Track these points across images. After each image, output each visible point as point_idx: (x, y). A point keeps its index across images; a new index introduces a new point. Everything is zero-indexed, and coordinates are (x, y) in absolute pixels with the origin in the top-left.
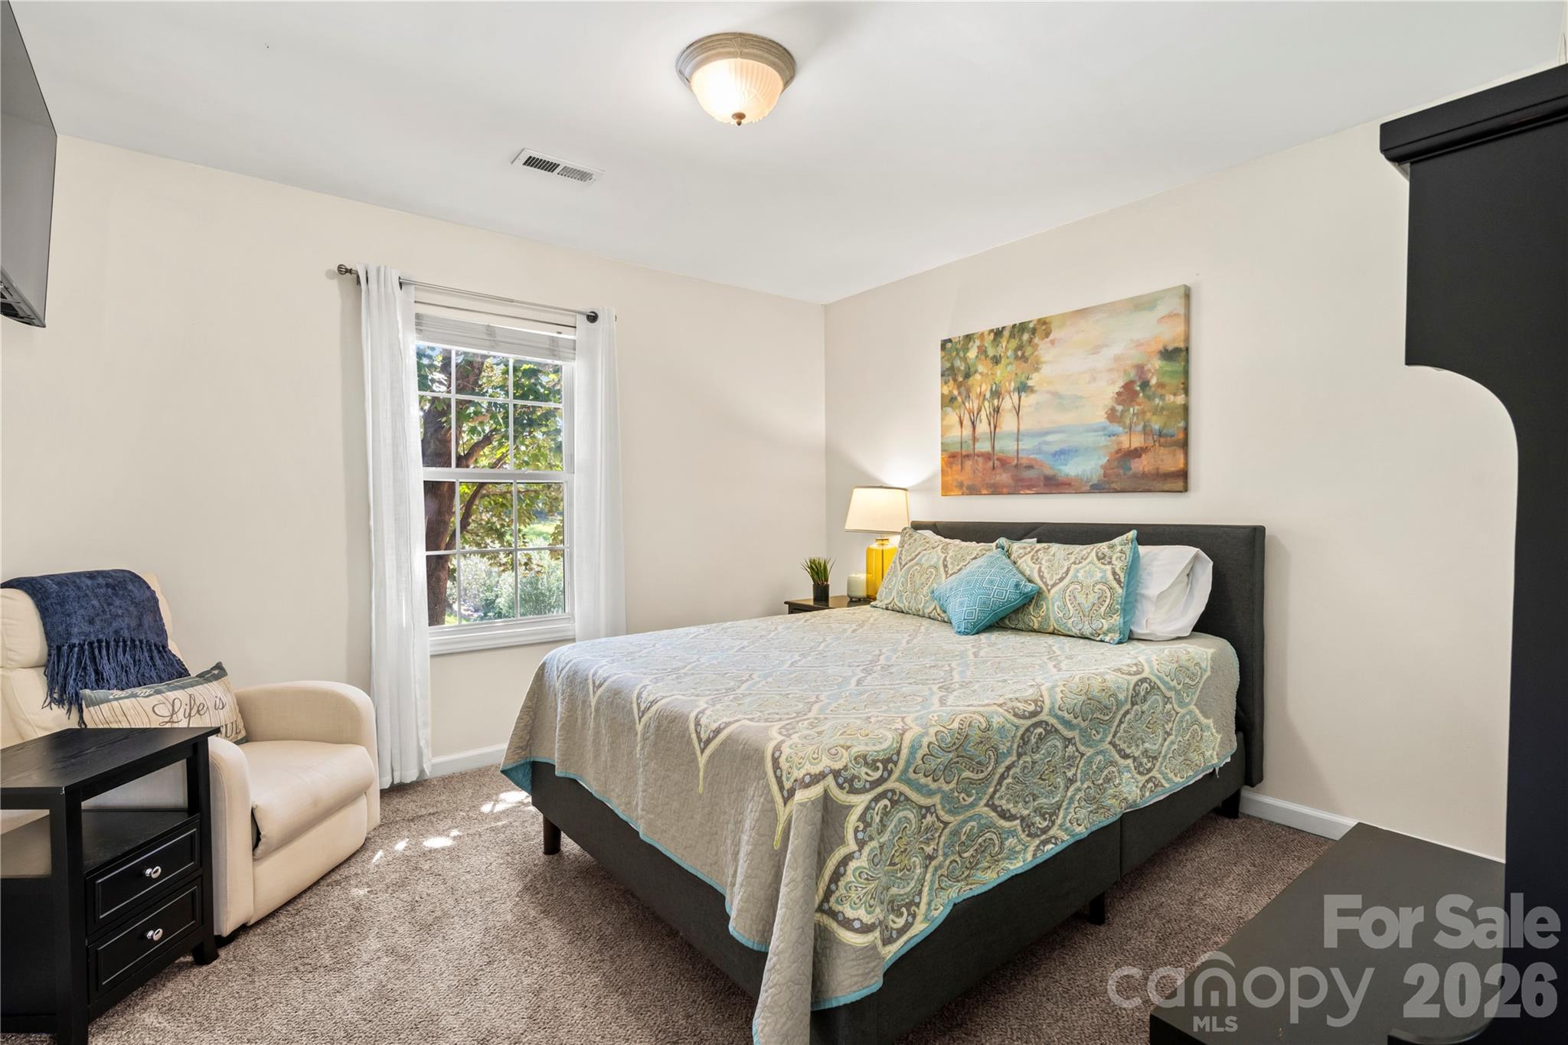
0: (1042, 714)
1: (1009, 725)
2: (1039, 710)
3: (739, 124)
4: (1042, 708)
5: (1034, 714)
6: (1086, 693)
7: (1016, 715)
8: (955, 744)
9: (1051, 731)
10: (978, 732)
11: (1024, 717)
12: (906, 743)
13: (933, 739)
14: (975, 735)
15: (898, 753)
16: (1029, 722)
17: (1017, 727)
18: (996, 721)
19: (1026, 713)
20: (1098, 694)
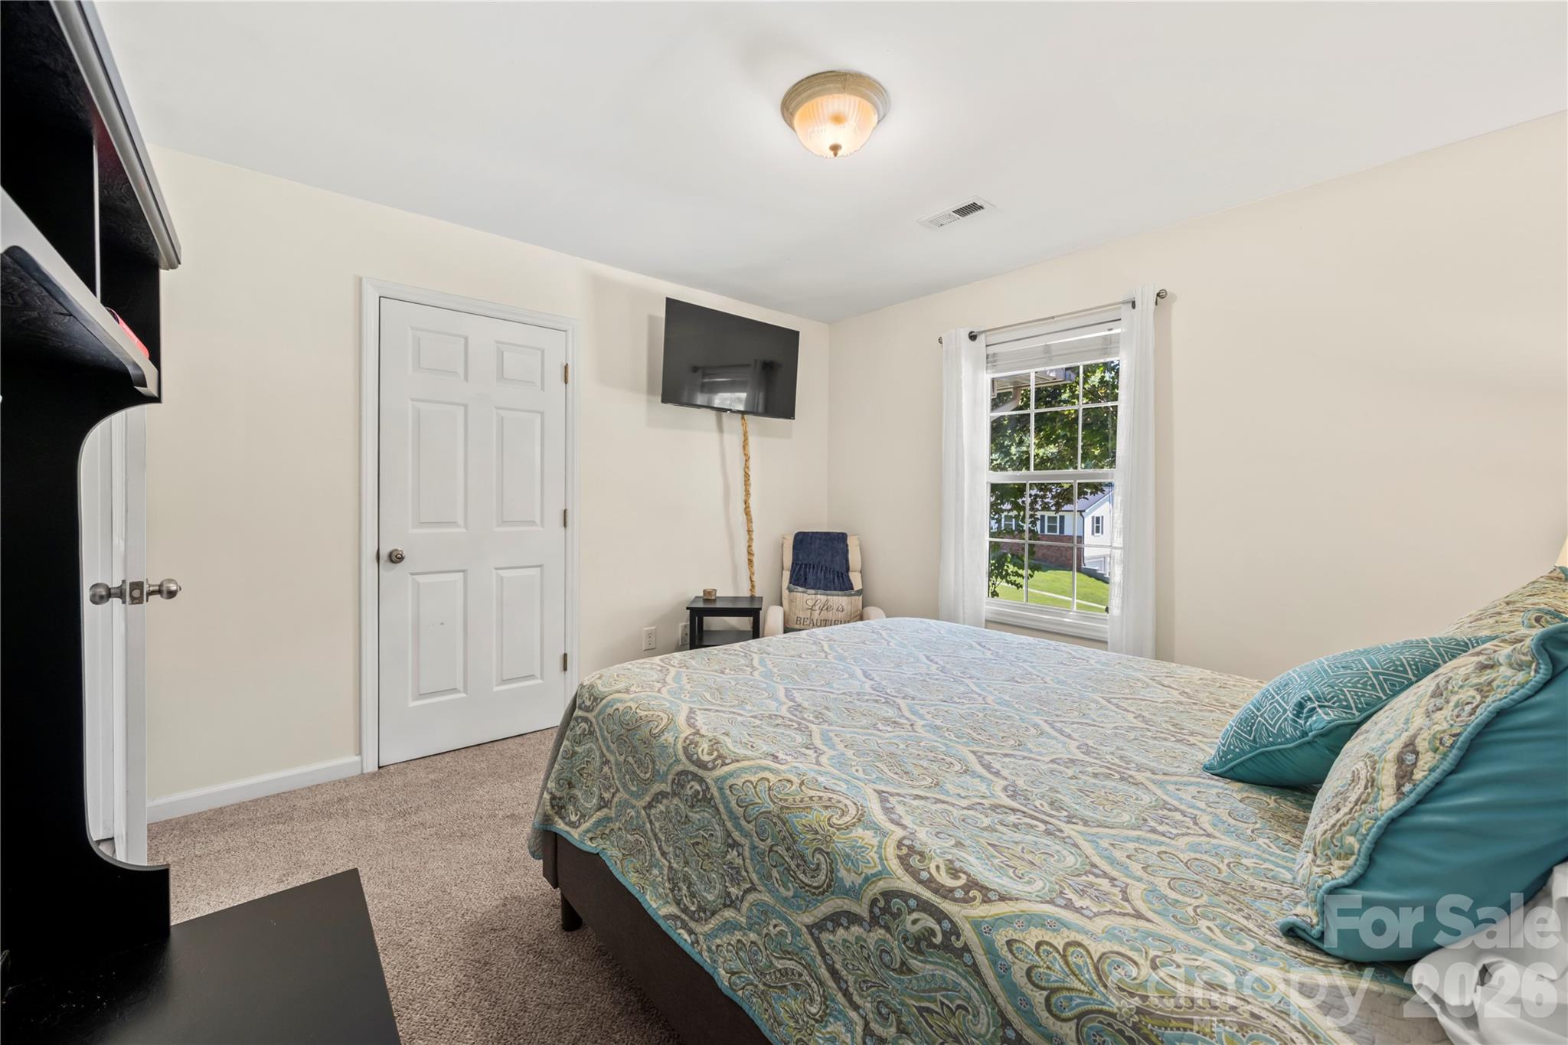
0: (709, 773)
1: (671, 750)
2: (710, 765)
3: (835, 155)
4: (714, 768)
5: (702, 765)
6: (782, 808)
7: (685, 749)
8: (628, 724)
9: (709, 801)
10: (647, 731)
11: (689, 757)
12: (609, 698)
13: (621, 709)
14: (644, 732)
15: (602, 700)
16: (693, 768)
17: (678, 761)
18: (668, 737)
19: (695, 756)
20: (800, 828)
